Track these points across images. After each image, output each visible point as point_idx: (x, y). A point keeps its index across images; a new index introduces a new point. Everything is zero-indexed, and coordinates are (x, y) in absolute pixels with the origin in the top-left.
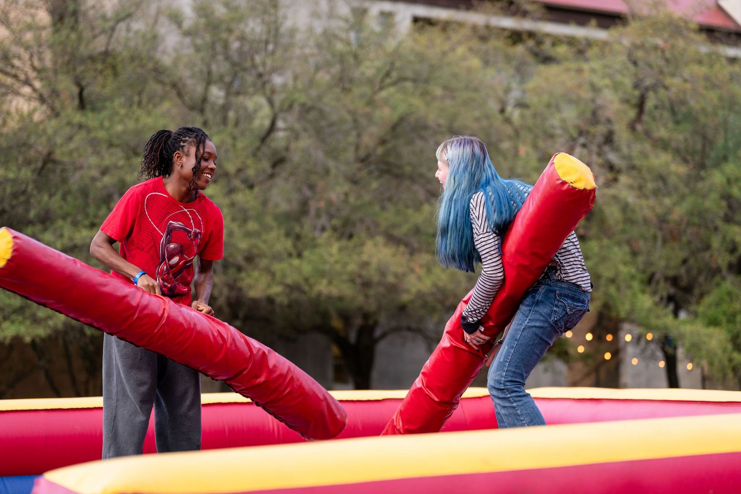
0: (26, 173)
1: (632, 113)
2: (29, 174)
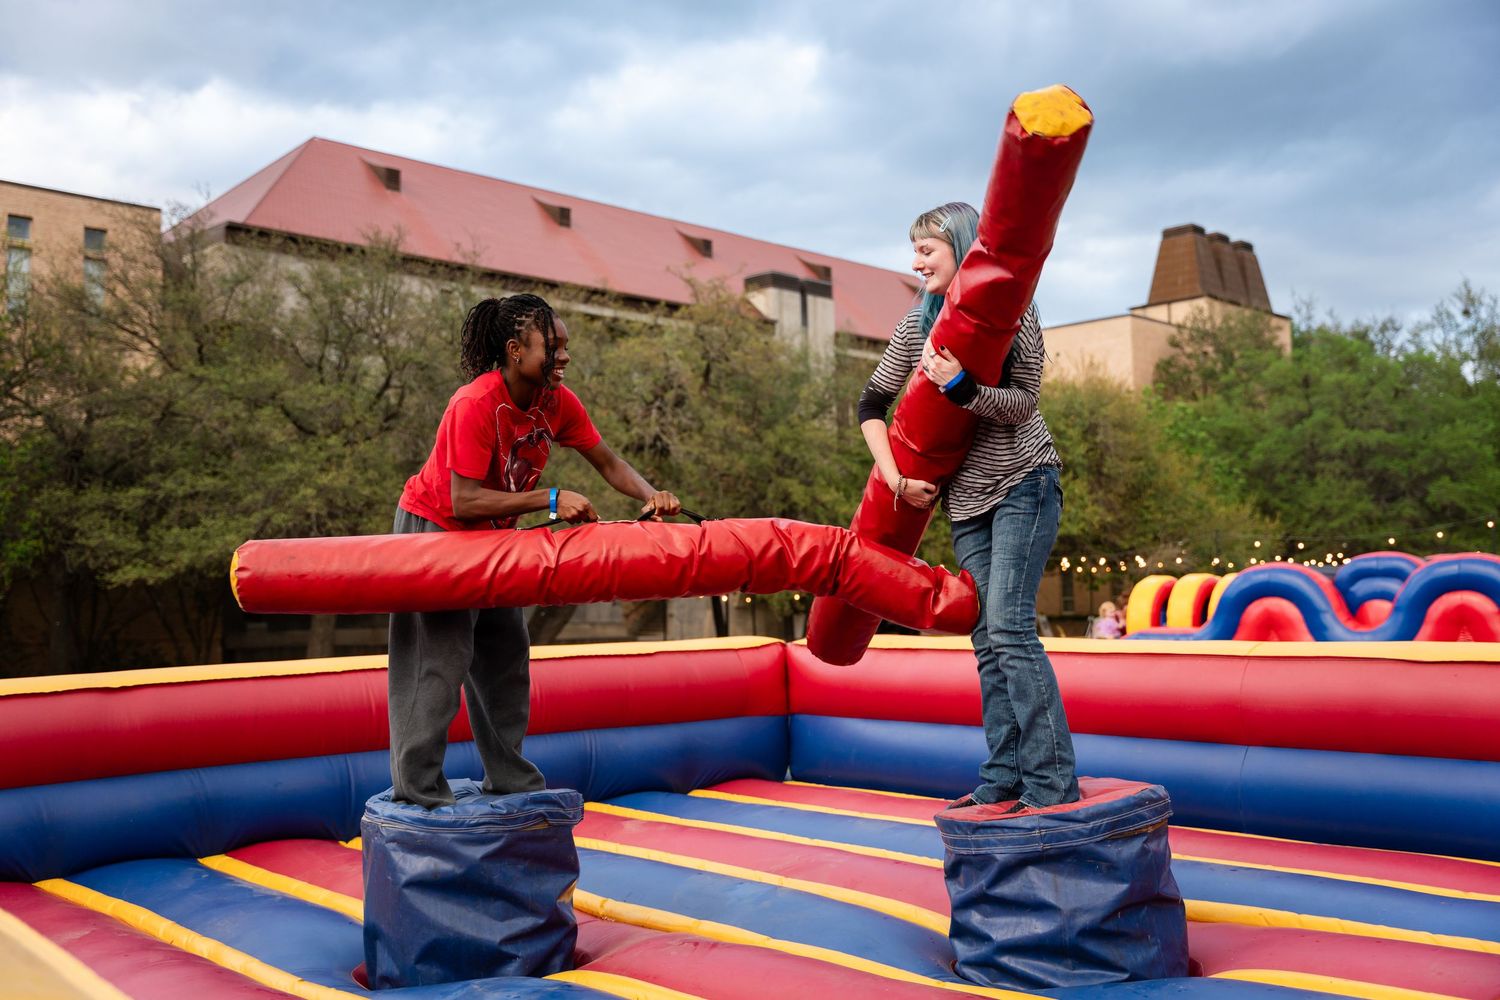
0: (147, 425)
1: (701, 380)
2: (150, 425)
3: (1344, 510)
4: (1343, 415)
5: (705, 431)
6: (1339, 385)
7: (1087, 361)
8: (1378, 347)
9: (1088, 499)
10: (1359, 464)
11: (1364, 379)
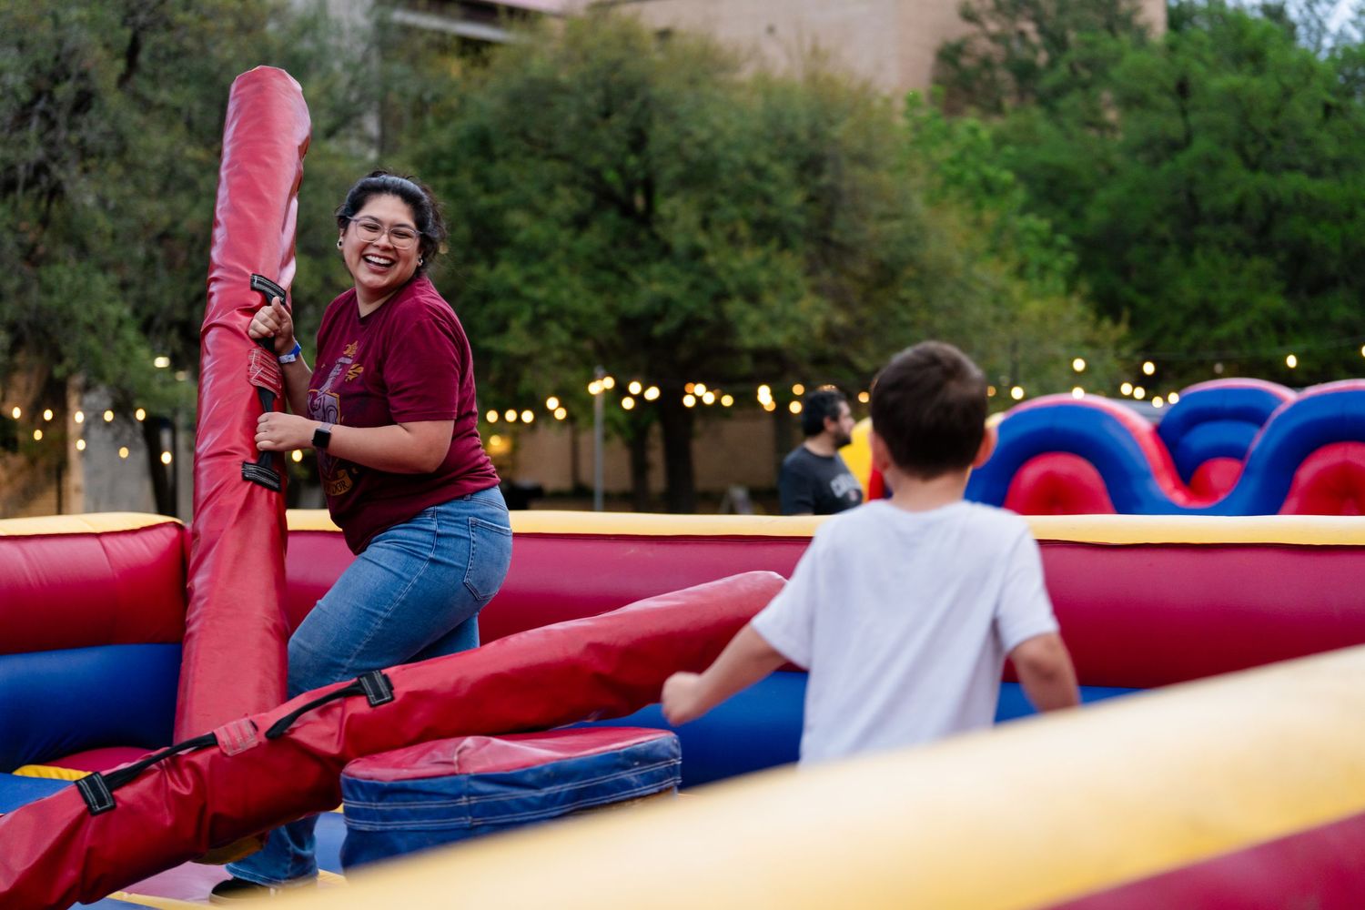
1: (121, 63)
3: (1240, 307)
4: (1240, 148)
5: (128, 158)
6: (1233, 97)
7: (807, 47)
8: (1301, 30)
9: (803, 284)
10: (1264, 230)
11: (1274, 88)
